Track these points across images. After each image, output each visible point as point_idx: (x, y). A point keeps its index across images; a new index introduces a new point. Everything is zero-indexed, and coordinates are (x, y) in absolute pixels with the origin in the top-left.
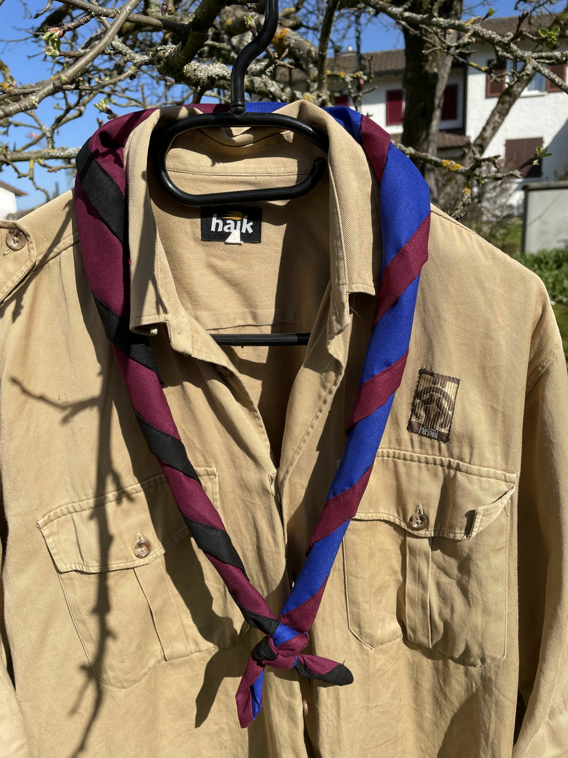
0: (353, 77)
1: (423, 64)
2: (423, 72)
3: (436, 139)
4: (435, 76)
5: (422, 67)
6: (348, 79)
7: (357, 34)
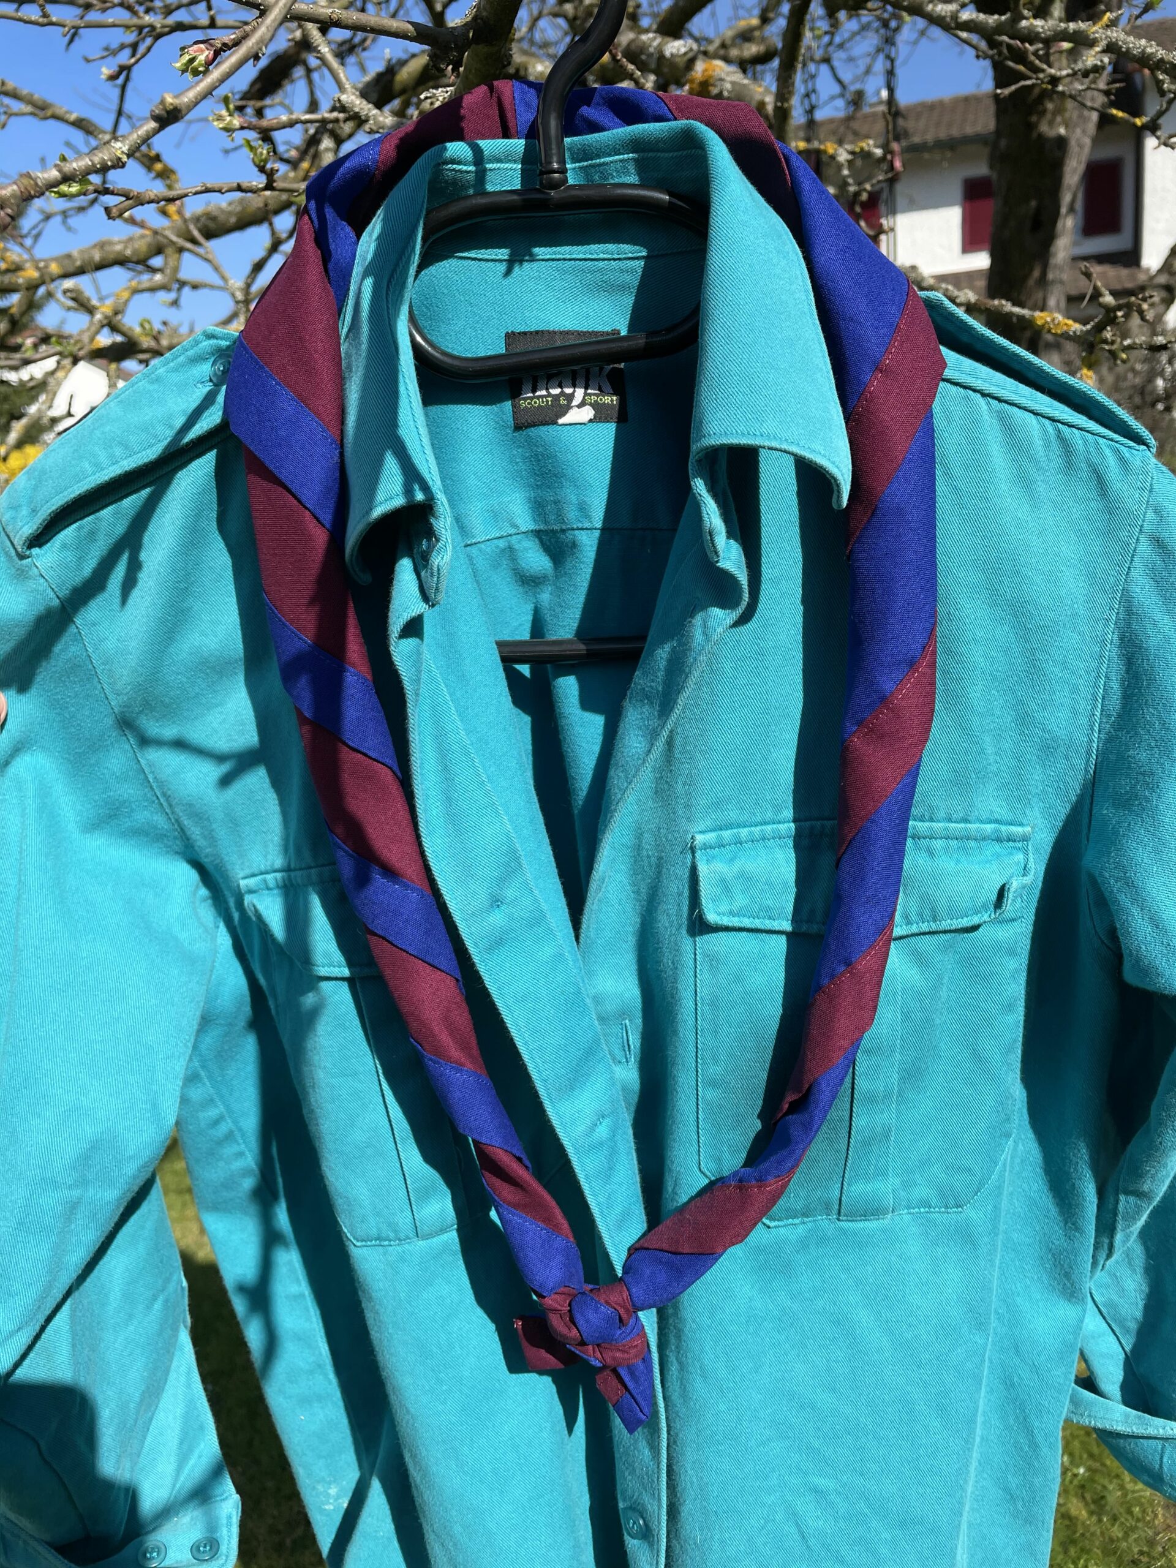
0: (852, 153)
1: (1034, 119)
2: (1034, 135)
3: (1065, 277)
4: (1061, 143)
5: (1031, 127)
6: (843, 156)
7: (888, 64)
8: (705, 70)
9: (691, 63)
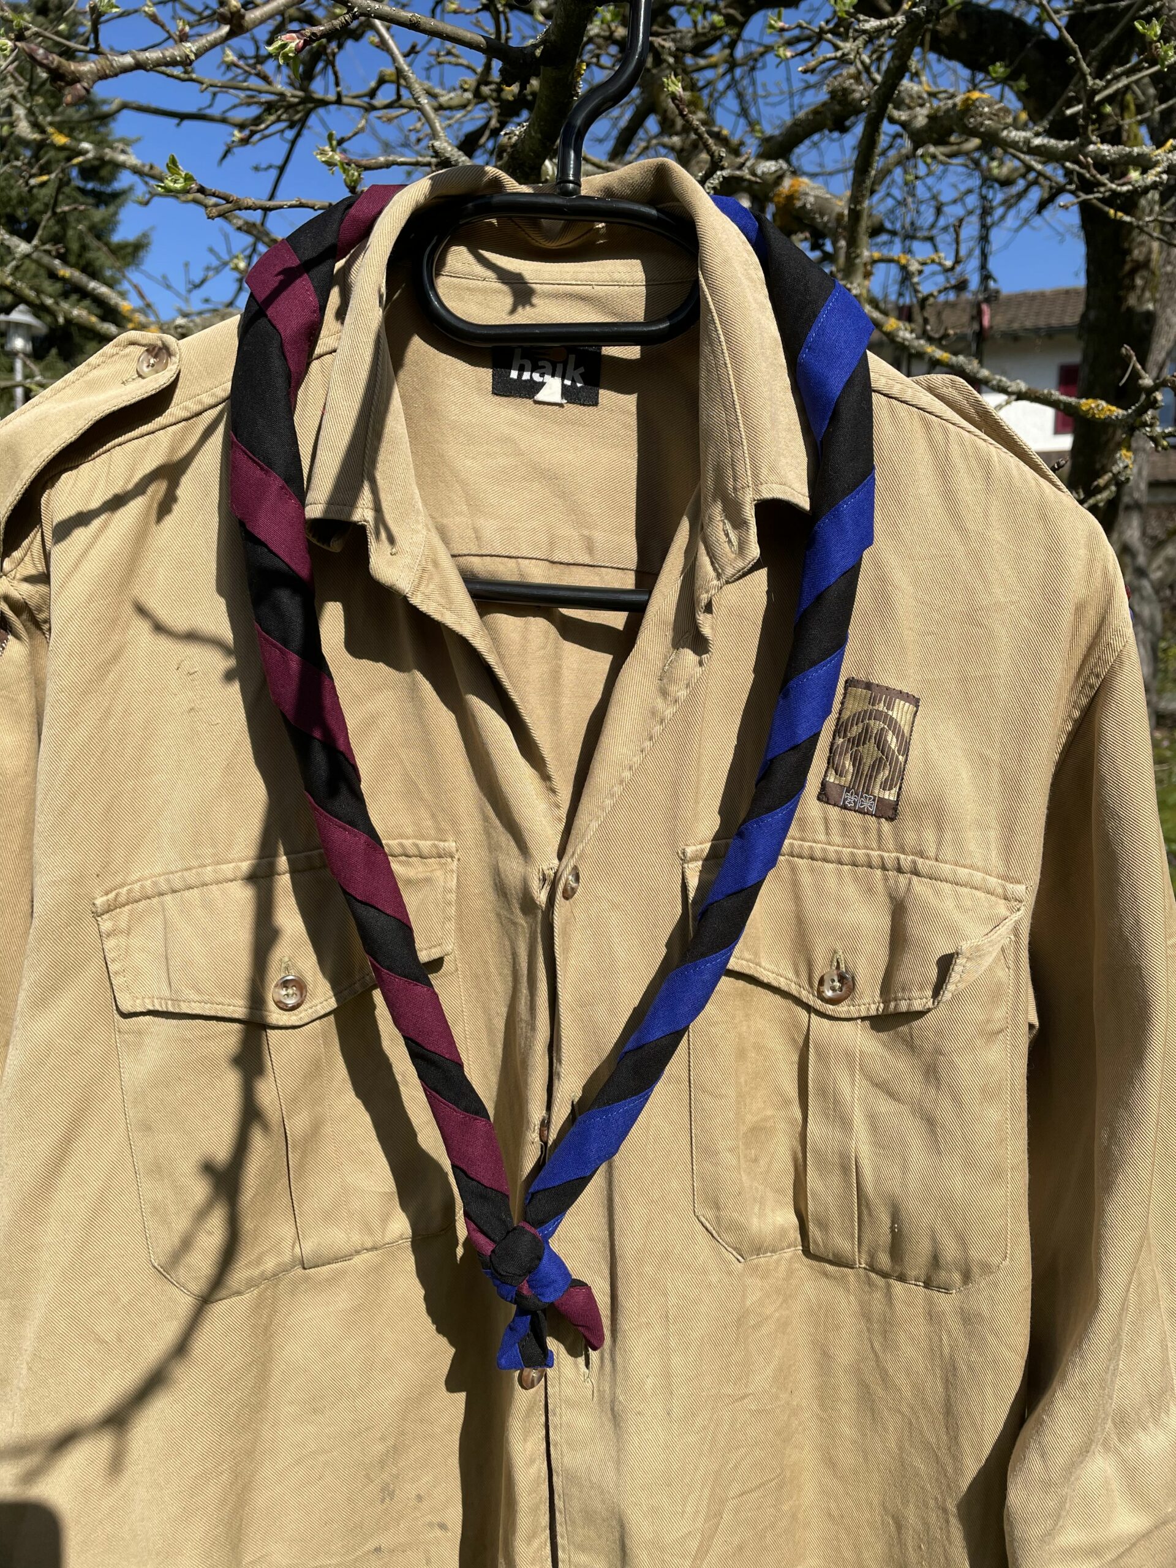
1: (1123, 292)
2: (1123, 308)
4: (1150, 319)
8: (792, 186)
9: (779, 178)
